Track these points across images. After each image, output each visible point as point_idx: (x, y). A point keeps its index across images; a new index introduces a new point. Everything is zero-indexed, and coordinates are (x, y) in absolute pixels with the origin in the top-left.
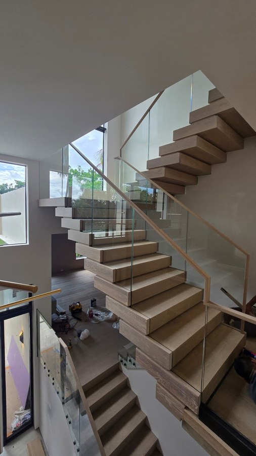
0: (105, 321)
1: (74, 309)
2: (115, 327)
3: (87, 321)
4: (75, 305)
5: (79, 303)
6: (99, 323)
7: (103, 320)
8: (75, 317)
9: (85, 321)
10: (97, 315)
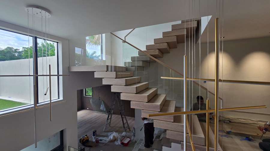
0: (109, 142)
1: (84, 141)
2: (117, 144)
3: (96, 146)
4: (84, 138)
5: (86, 135)
6: (106, 144)
7: (107, 142)
8: (86, 146)
9: (95, 146)
10: (101, 140)
